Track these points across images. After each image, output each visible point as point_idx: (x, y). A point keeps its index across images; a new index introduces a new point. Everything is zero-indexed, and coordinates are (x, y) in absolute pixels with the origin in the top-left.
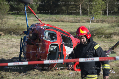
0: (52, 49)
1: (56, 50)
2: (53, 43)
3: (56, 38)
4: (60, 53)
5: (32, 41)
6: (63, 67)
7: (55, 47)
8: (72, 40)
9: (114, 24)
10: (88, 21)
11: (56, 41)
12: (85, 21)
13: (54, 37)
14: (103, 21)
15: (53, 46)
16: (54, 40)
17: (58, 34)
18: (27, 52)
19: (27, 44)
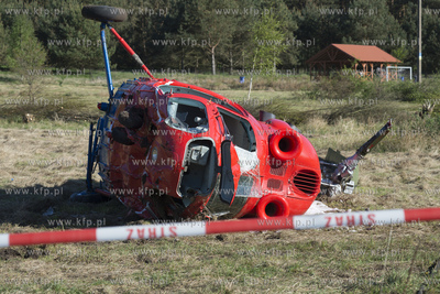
0: (194, 157)
1: (205, 160)
2: (196, 136)
3: (205, 122)
4: (218, 169)
5: (128, 131)
6: (226, 210)
7: (205, 149)
8: (251, 128)
9: (300, 92)
10: (234, 87)
11: (206, 130)
12: (225, 86)
13: (199, 119)
14: (269, 86)
15: (198, 148)
16: (200, 128)
17: (211, 109)
18: (111, 166)
19: (112, 142)
